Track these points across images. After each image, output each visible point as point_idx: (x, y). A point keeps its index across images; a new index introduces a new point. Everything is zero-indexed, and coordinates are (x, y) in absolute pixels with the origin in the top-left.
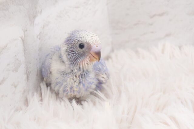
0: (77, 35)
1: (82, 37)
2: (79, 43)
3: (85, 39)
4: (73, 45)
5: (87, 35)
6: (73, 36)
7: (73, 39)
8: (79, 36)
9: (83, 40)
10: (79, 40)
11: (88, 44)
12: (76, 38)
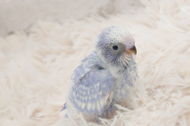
0: (107, 39)
1: (113, 39)
2: (112, 45)
3: (116, 41)
4: (107, 48)
5: (117, 35)
6: (104, 40)
7: (104, 43)
8: (110, 39)
9: (115, 42)
10: (111, 43)
11: (121, 44)
12: (108, 42)
